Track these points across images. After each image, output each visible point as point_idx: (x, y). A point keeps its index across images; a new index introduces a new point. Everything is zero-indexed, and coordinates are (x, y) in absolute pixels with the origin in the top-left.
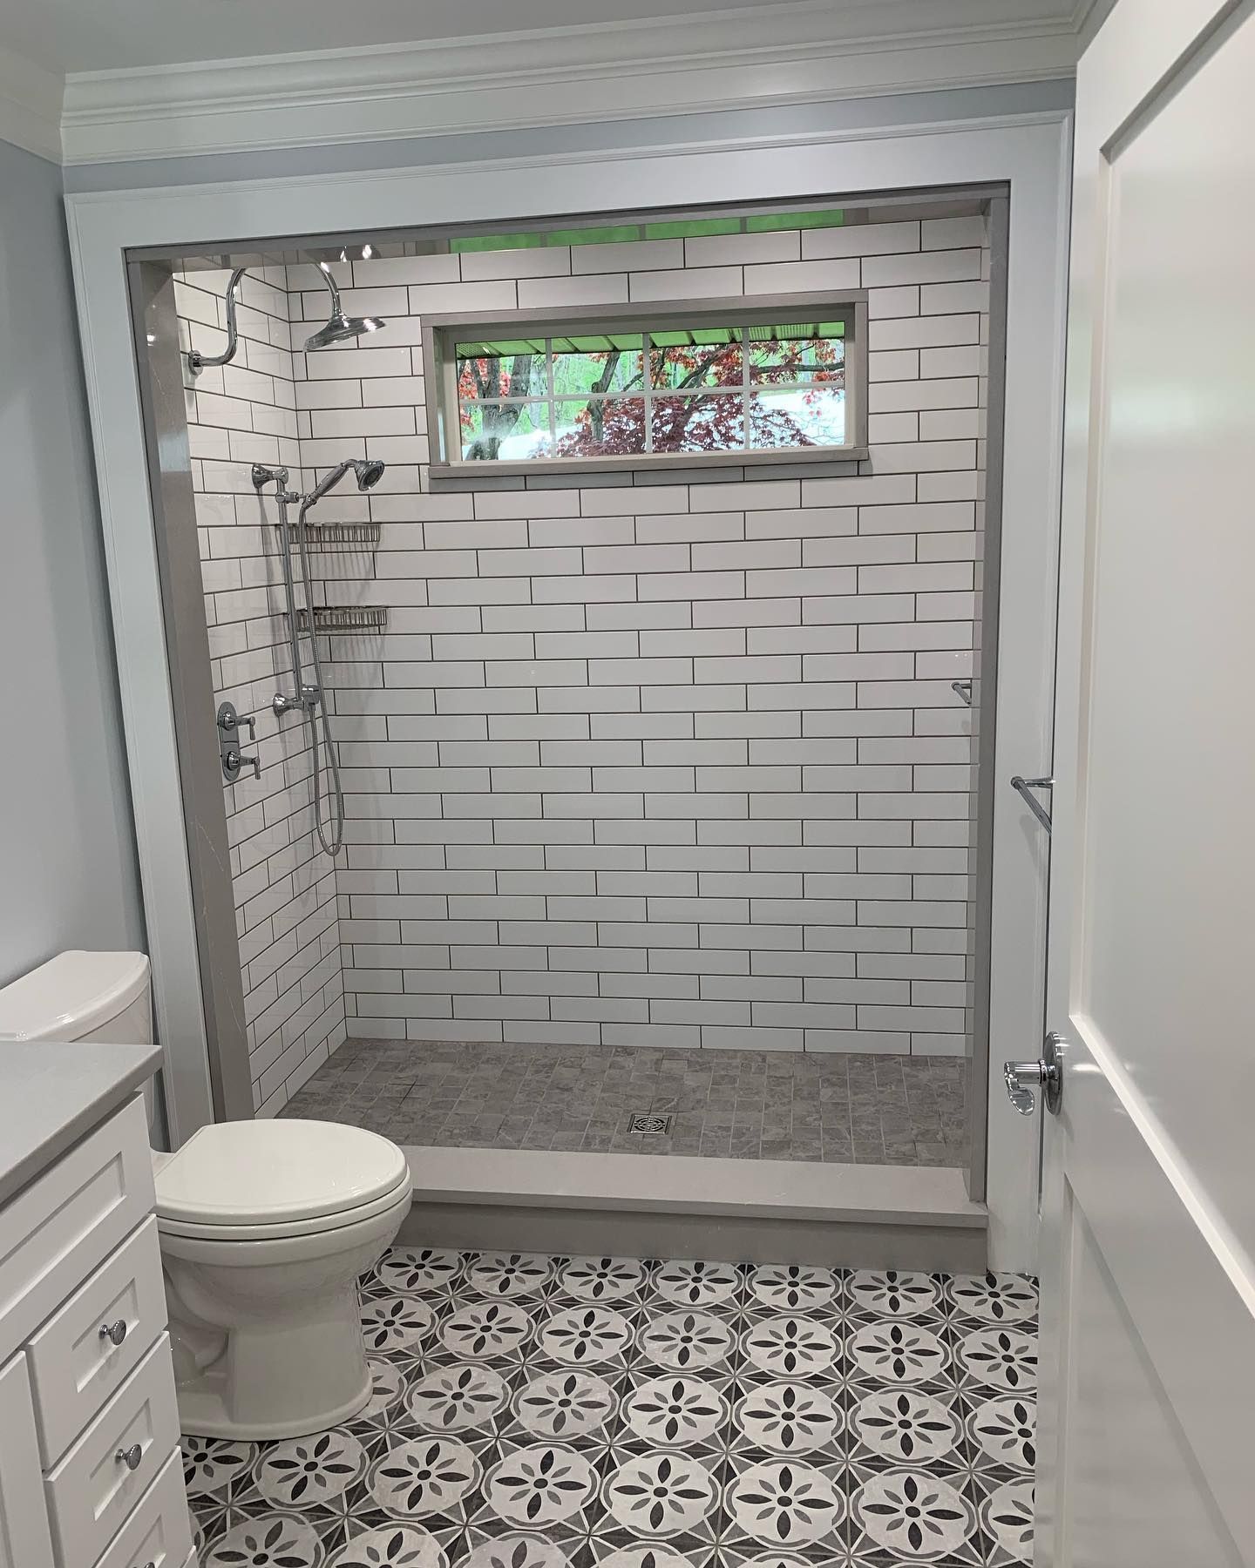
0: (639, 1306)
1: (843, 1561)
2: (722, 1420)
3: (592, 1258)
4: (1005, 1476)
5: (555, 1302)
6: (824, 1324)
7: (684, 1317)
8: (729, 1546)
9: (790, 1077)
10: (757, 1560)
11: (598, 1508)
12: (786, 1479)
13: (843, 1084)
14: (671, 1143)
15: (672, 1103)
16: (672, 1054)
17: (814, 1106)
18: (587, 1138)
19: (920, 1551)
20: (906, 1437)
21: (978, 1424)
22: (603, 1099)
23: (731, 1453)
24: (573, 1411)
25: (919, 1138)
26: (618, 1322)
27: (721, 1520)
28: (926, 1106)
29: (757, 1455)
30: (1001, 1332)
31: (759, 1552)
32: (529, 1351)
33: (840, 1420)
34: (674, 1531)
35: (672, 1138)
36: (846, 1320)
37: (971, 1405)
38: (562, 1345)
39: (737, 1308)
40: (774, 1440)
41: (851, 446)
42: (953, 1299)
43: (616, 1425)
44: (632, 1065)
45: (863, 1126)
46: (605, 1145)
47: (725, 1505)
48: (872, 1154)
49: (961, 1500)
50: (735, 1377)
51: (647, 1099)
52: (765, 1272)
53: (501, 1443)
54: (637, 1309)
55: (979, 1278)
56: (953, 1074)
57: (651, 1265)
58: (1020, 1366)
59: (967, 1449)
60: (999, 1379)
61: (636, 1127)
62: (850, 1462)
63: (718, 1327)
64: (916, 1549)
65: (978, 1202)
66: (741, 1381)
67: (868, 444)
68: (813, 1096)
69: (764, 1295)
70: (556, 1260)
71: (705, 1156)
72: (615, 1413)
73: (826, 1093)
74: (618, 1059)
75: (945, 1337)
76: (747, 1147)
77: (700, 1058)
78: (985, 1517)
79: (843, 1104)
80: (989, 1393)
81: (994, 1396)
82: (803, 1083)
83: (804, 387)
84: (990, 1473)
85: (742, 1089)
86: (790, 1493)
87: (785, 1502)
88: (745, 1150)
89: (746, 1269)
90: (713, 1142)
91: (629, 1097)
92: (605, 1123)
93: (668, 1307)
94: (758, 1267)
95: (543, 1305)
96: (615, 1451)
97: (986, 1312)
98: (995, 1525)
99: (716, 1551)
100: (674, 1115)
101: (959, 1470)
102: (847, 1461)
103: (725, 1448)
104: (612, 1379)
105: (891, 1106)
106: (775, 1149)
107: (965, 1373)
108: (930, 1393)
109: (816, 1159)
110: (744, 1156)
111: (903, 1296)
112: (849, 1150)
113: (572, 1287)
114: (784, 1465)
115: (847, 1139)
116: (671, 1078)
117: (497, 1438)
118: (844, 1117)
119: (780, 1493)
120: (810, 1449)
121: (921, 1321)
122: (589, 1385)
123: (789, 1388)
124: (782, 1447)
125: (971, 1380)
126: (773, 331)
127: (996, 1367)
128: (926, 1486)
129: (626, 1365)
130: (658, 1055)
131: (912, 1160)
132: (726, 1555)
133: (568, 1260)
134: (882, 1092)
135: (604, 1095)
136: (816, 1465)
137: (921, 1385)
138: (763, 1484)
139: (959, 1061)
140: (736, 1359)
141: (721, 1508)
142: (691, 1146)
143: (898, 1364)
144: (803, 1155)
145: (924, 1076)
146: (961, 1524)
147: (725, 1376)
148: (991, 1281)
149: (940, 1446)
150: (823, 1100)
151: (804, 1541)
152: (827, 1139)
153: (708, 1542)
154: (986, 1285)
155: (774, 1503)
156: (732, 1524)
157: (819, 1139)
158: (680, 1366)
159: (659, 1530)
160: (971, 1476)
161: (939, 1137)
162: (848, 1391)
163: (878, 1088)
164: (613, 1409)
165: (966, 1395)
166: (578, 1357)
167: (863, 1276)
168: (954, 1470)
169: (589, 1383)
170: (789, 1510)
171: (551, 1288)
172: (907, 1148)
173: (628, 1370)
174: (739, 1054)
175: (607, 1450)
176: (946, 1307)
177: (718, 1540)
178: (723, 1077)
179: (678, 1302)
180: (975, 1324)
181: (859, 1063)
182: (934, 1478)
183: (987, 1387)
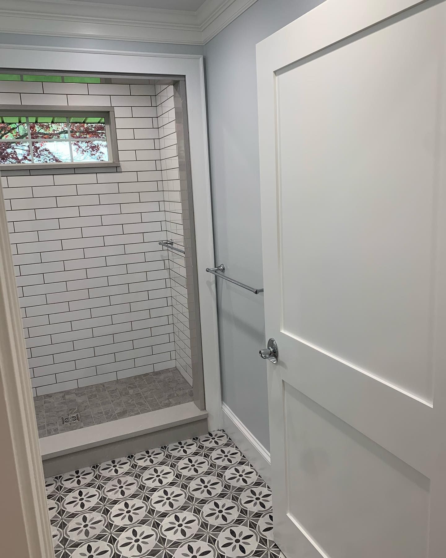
0: (98, 483)
1: (207, 535)
2: (147, 508)
3: (71, 472)
4: (241, 490)
5: (64, 492)
6: (166, 465)
7: (116, 480)
8: (169, 547)
9: (116, 390)
10: (180, 547)
11: (117, 555)
12: (177, 518)
13: (136, 387)
14: (82, 423)
15: (76, 410)
16: (68, 392)
17: (129, 397)
18: (48, 430)
19: (228, 522)
20: (208, 490)
21: (227, 478)
22: (47, 415)
23: (155, 518)
24: (90, 527)
25: (169, 397)
26: (92, 491)
27: (162, 540)
28: (166, 387)
29: (164, 515)
30: (221, 449)
31: (180, 545)
32: (62, 514)
33: (185, 493)
34: (148, 551)
35: (82, 422)
36: (172, 462)
37: (222, 474)
38: (74, 506)
39: (134, 470)
40: (167, 508)
41: (111, 161)
42: (202, 444)
43: (110, 526)
44: (53, 400)
45: (149, 399)
46: (56, 431)
47: (161, 535)
48: (156, 407)
49: (232, 502)
50: (144, 493)
51: (65, 411)
52: (138, 456)
53: (67, 550)
54: (97, 484)
55: (207, 435)
56: (170, 374)
57: (95, 467)
58: (230, 457)
59: (227, 487)
60: (226, 463)
61: (66, 422)
62: (195, 505)
63: (130, 479)
64: (227, 522)
65: (203, 410)
66: (147, 494)
67: (119, 161)
68: (127, 394)
69: (141, 463)
70: (56, 478)
71: (98, 424)
72: (107, 521)
73: (131, 392)
74: (46, 400)
75: (205, 456)
76: (111, 417)
77: (79, 391)
78: (241, 504)
79: (139, 393)
80: (225, 468)
81: (227, 468)
82: (121, 390)
83: (66, 140)
84: (237, 491)
85: (100, 398)
86: (181, 522)
87: (180, 525)
88: (111, 418)
89: (131, 457)
90: (98, 419)
91: (58, 412)
92: (53, 424)
93: (109, 479)
94: (135, 455)
95: (59, 495)
96: (114, 534)
97: (213, 445)
98: (245, 505)
99: (165, 551)
100: (79, 414)
101: (228, 494)
102: (193, 505)
103: (152, 517)
104: (100, 511)
105: (155, 390)
106: (123, 414)
107: (216, 465)
108: (209, 474)
109: (138, 413)
110: (112, 420)
111: (186, 448)
112: (148, 408)
113: (68, 485)
114: (174, 515)
115: (145, 404)
116: (71, 401)
117: (65, 549)
118: (141, 398)
119: (177, 523)
120: (180, 506)
121: (196, 454)
122: (92, 517)
123: (164, 490)
124: (171, 509)
125: (219, 466)
126: (53, 119)
127: (224, 460)
128: (220, 502)
129: (103, 504)
130: (62, 395)
131: (170, 405)
132: (169, 550)
133: (61, 476)
134: (150, 386)
135: (47, 414)
136: (185, 510)
137: (205, 473)
138: (170, 523)
139: (170, 370)
140: (142, 487)
141: (160, 537)
142: (90, 422)
143: (195, 470)
144: (133, 414)
145: (162, 377)
146: (236, 509)
147: (140, 494)
148: (211, 435)
149: (219, 489)
150: (131, 394)
151: (192, 535)
152: (139, 406)
153: (161, 549)
154: (210, 437)
155: (177, 527)
156: (167, 540)
157: (136, 407)
158: (123, 497)
159: (142, 553)
160: (232, 494)
161: (175, 395)
162: (183, 483)
163: (148, 385)
164: (105, 521)
165: (219, 471)
166: (83, 508)
167: (171, 446)
168: (226, 495)
169: (92, 516)
170: (183, 527)
171: (59, 488)
172: (167, 401)
173: (105, 506)
174: (94, 386)
175: (110, 535)
176: (201, 447)
177: (164, 547)
178: (91, 396)
179: (111, 476)
180: (212, 449)
181: (138, 379)
182: (222, 499)
183: (224, 467)
